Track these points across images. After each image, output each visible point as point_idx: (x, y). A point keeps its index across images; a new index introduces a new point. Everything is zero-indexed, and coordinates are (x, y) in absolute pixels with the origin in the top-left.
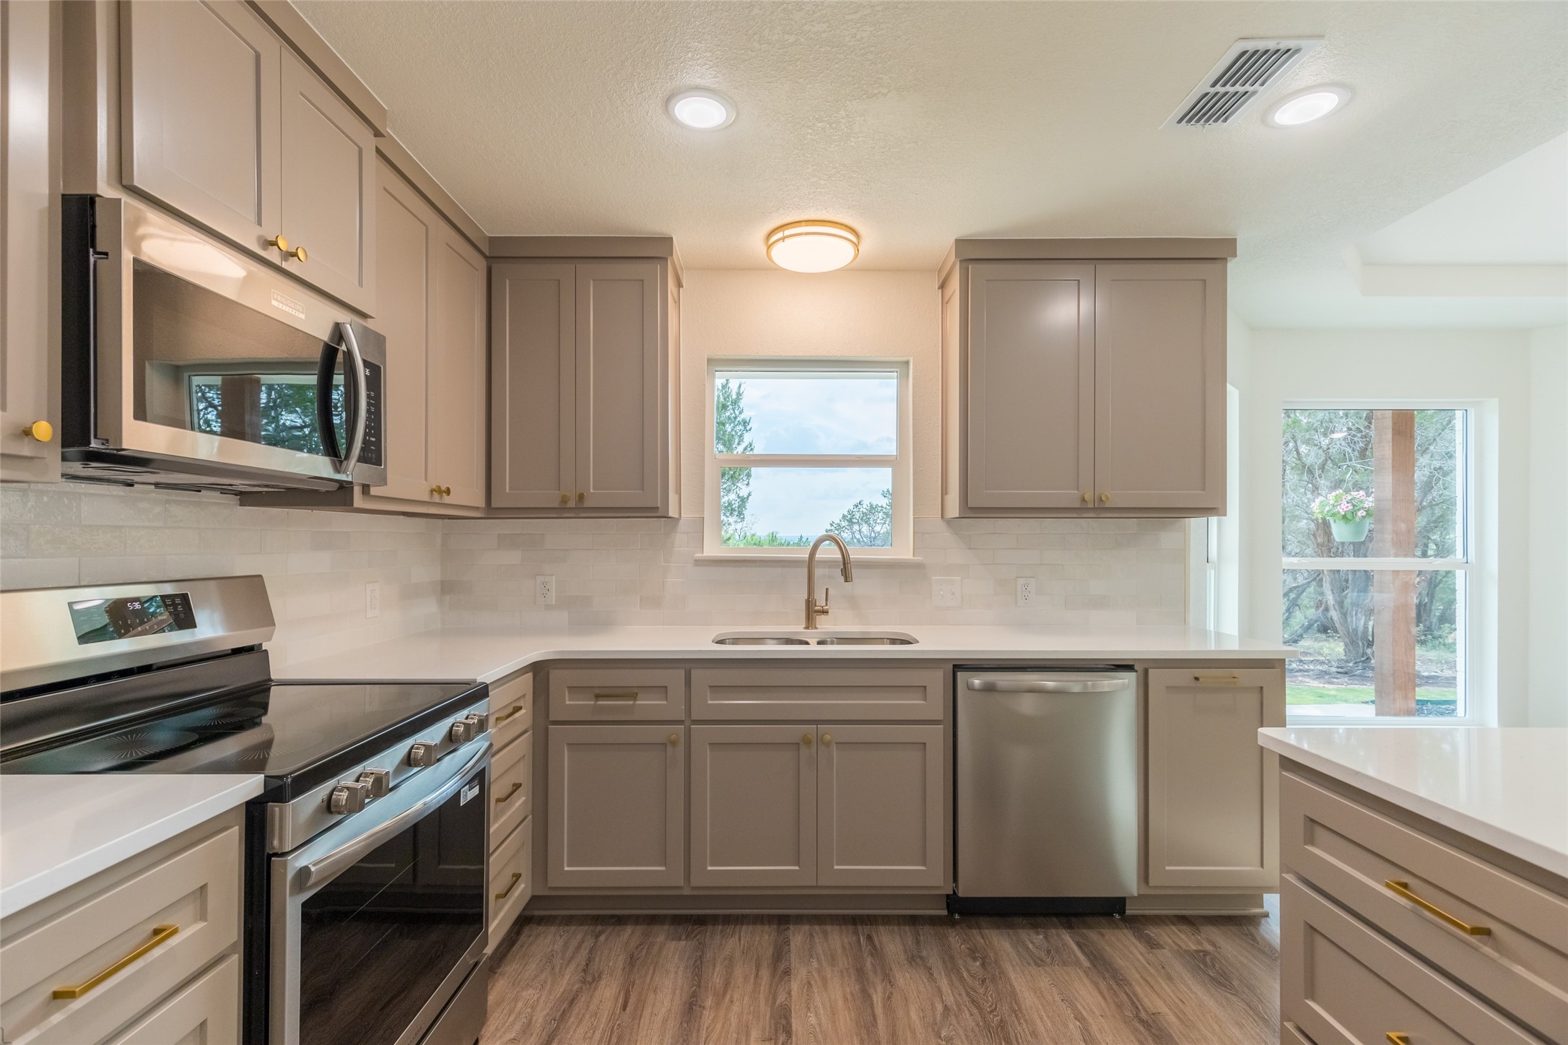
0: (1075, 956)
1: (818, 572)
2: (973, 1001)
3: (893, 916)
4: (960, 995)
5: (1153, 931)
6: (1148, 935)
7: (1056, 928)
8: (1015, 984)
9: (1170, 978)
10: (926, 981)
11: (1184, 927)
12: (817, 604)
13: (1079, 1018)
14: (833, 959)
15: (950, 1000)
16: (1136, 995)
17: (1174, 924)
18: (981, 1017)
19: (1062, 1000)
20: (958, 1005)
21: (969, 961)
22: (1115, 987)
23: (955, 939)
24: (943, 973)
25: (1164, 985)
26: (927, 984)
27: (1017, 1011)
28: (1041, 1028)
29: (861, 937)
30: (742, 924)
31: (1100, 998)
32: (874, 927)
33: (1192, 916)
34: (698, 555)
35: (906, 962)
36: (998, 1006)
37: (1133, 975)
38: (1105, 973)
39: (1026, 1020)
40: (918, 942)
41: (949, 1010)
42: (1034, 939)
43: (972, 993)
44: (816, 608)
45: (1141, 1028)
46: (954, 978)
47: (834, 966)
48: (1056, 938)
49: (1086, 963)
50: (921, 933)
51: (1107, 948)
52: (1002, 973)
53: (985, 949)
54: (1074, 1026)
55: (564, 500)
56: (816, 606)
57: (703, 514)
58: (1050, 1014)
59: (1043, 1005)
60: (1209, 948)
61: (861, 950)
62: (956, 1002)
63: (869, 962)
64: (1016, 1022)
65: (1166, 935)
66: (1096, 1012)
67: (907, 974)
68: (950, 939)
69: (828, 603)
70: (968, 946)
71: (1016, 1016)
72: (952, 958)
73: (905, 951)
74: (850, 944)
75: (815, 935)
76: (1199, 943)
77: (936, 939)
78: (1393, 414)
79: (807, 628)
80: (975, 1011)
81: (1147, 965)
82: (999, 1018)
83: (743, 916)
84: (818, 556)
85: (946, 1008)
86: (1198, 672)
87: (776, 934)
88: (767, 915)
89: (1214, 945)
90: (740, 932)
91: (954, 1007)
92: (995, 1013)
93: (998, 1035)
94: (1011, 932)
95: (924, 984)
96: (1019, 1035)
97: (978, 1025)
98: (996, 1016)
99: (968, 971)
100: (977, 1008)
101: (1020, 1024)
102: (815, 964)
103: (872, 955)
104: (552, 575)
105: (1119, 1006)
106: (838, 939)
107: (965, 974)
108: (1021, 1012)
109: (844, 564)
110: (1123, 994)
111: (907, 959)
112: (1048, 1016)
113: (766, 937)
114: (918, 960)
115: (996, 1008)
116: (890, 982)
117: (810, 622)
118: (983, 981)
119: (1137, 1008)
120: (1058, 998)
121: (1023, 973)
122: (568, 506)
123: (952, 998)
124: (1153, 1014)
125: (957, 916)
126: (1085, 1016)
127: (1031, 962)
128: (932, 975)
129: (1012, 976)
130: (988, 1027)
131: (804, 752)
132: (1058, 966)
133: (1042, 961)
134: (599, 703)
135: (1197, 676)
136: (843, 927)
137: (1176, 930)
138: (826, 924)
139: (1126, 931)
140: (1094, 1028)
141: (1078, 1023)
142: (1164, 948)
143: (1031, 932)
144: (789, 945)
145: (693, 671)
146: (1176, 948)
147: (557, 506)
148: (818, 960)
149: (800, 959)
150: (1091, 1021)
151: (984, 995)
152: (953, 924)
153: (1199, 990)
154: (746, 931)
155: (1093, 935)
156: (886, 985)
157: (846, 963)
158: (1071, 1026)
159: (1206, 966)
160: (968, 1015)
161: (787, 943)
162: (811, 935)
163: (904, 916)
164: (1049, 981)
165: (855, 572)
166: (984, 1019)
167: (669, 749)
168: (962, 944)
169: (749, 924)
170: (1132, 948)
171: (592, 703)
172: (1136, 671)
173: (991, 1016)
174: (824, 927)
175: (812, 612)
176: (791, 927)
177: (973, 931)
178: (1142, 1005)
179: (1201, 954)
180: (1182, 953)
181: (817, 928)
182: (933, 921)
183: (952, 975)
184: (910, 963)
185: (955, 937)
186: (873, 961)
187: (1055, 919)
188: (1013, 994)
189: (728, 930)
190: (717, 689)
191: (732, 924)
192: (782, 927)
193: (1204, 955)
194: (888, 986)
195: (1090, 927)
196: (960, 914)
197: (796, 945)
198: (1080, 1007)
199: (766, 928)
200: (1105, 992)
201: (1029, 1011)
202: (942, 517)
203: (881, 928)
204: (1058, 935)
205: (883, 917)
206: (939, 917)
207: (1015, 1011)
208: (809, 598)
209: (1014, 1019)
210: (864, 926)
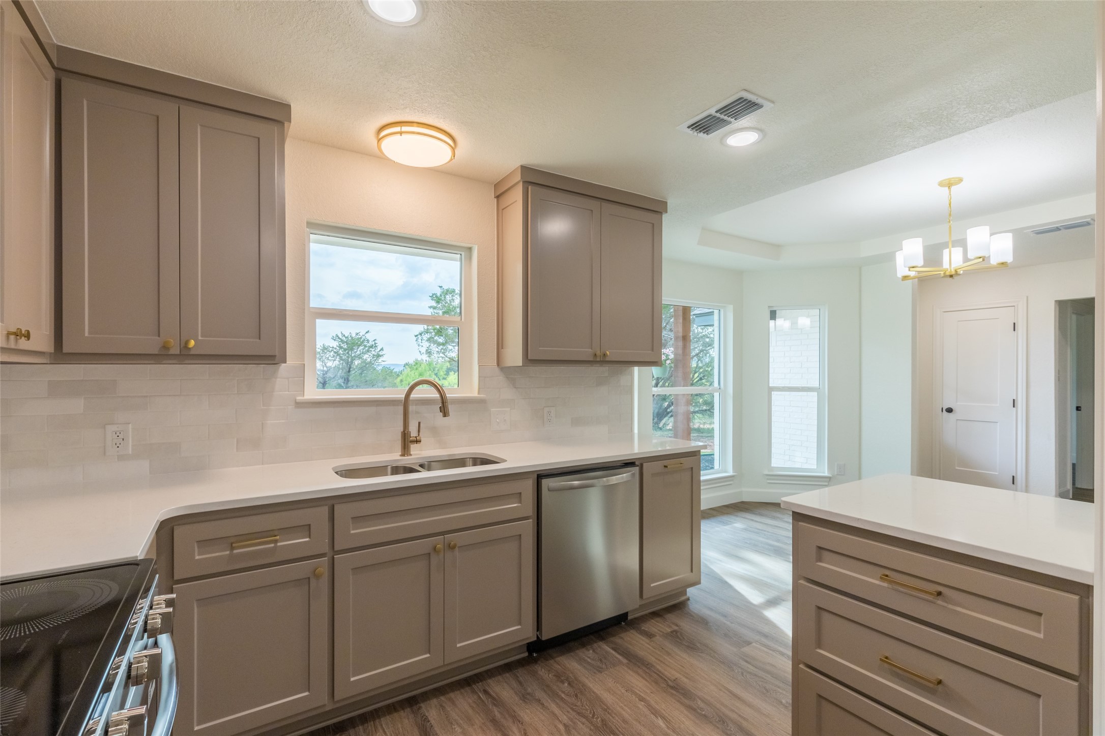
0: (616, 657)
1: (412, 408)
2: (579, 713)
3: (492, 669)
4: (568, 712)
5: (646, 627)
6: (644, 630)
7: (596, 643)
8: (595, 691)
9: (669, 654)
10: (542, 711)
11: (658, 619)
12: (411, 436)
13: (642, 699)
14: (469, 720)
15: (565, 719)
16: (660, 672)
17: (652, 619)
18: (589, 723)
19: (626, 691)
20: (571, 720)
21: (560, 685)
22: (647, 671)
23: (541, 670)
24: (549, 701)
25: (669, 660)
26: (544, 713)
27: (607, 710)
28: (626, 716)
29: (480, 694)
30: (379, 717)
31: (644, 681)
32: (484, 682)
33: (658, 611)
34: (299, 398)
35: (521, 702)
36: (595, 711)
37: (652, 659)
38: (637, 663)
39: (615, 714)
40: (520, 683)
41: (568, 726)
42: (587, 654)
43: (574, 707)
44: (411, 439)
45: (674, 692)
46: (558, 701)
47: (473, 725)
48: (599, 649)
49: (625, 661)
50: (519, 675)
51: (630, 646)
52: (584, 685)
53: (564, 673)
54: (641, 705)
55: (165, 347)
56: (410, 437)
57: (304, 361)
58: (626, 703)
59: (618, 698)
60: (676, 628)
61: (485, 703)
62: (569, 718)
63: (496, 712)
64: (611, 718)
65: (653, 626)
66: (648, 691)
67: (527, 711)
68: (540, 672)
69: (420, 433)
70: (553, 674)
71: (609, 713)
72: (548, 686)
73: (516, 693)
74: (474, 702)
75: (444, 705)
76: (670, 627)
77: (531, 677)
78: (683, 308)
79: (403, 455)
80: (584, 720)
81: (654, 650)
82: (600, 719)
83: (375, 710)
84: (413, 396)
85: (565, 726)
86: (666, 462)
87: (413, 716)
88: (397, 702)
89: (677, 625)
90: (382, 725)
91: (570, 723)
92: (596, 716)
93: (606, 731)
94: (572, 654)
95: (542, 713)
96: (617, 726)
97: (591, 729)
98: (596, 718)
99: (563, 692)
100: (584, 718)
101: (613, 717)
102: (458, 730)
103: (495, 705)
104: (129, 423)
105: (656, 683)
106: (463, 702)
107: (563, 696)
108: (610, 709)
109: (443, 403)
110: (654, 674)
111: (521, 699)
112: (625, 705)
113: (406, 721)
114: (528, 696)
115: (594, 713)
116: (519, 721)
117: (405, 450)
118: (576, 696)
119: (665, 680)
120: (623, 691)
121: (595, 681)
122: (170, 353)
123: (565, 717)
124: (674, 680)
125: (535, 655)
126: (644, 696)
127: (595, 671)
128: (543, 704)
129: (591, 685)
130: (597, 728)
131: (434, 560)
132: (611, 668)
133: (601, 668)
134: (235, 551)
135: (665, 465)
136: (462, 690)
137: (655, 622)
138: (448, 693)
139: (632, 631)
140: (653, 703)
141: (642, 703)
142: (656, 636)
143: (584, 650)
144: (429, 721)
145: (336, 507)
146: (661, 634)
147: (157, 353)
148: (460, 725)
149: (444, 730)
150: (648, 699)
151: (582, 706)
152: (535, 661)
153: (685, 655)
154: (385, 721)
155: (617, 640)
156: (518, 725)
157: (480, 719)
158: (641, 707)
159: (681, 640)
160: (581, 725)
161: (426, 720)
162: (441, 706)
163: (501, 666)
164: (612, 681)
165: (451, 408)
166: (591, 723)
167: (313, 582)
168: (549, 674)
169: (384, 715)
170: (641, 642)
171: (228, 552)
172: (638, 466)
173: (595, 720)
174: (448, 696)
175: (407, 441)
176: (422, 705)
177: (550, 661)
178: (666, 677)
179: (674, 633)
180: (667, 636)
181: (442, 698)
182: (521, 663)
183: (556, 700)
184: (525, 701)
185: (542, 670)
186: (499, 710)
187: (592, 637)
188: (598, 698)
189: (370, 728)
190: (358, 520)
191: (370, 721)
192: (415, 708)
193: (676, 633)
194: (520, 726)
195: (614, 636)
196: (536, 652)
197: (434, 719)
198: (638, 692)
199: (402, 713)
200: (644, 675)
201: (613, 706)
202: (498, 365)
203: (490, 681)
204: (600, 647)
205: (487, 672)
206: (523, 659)
207: (605, 710)
208: (404, 431)
209: (608, 716)
210: (477, 684)
